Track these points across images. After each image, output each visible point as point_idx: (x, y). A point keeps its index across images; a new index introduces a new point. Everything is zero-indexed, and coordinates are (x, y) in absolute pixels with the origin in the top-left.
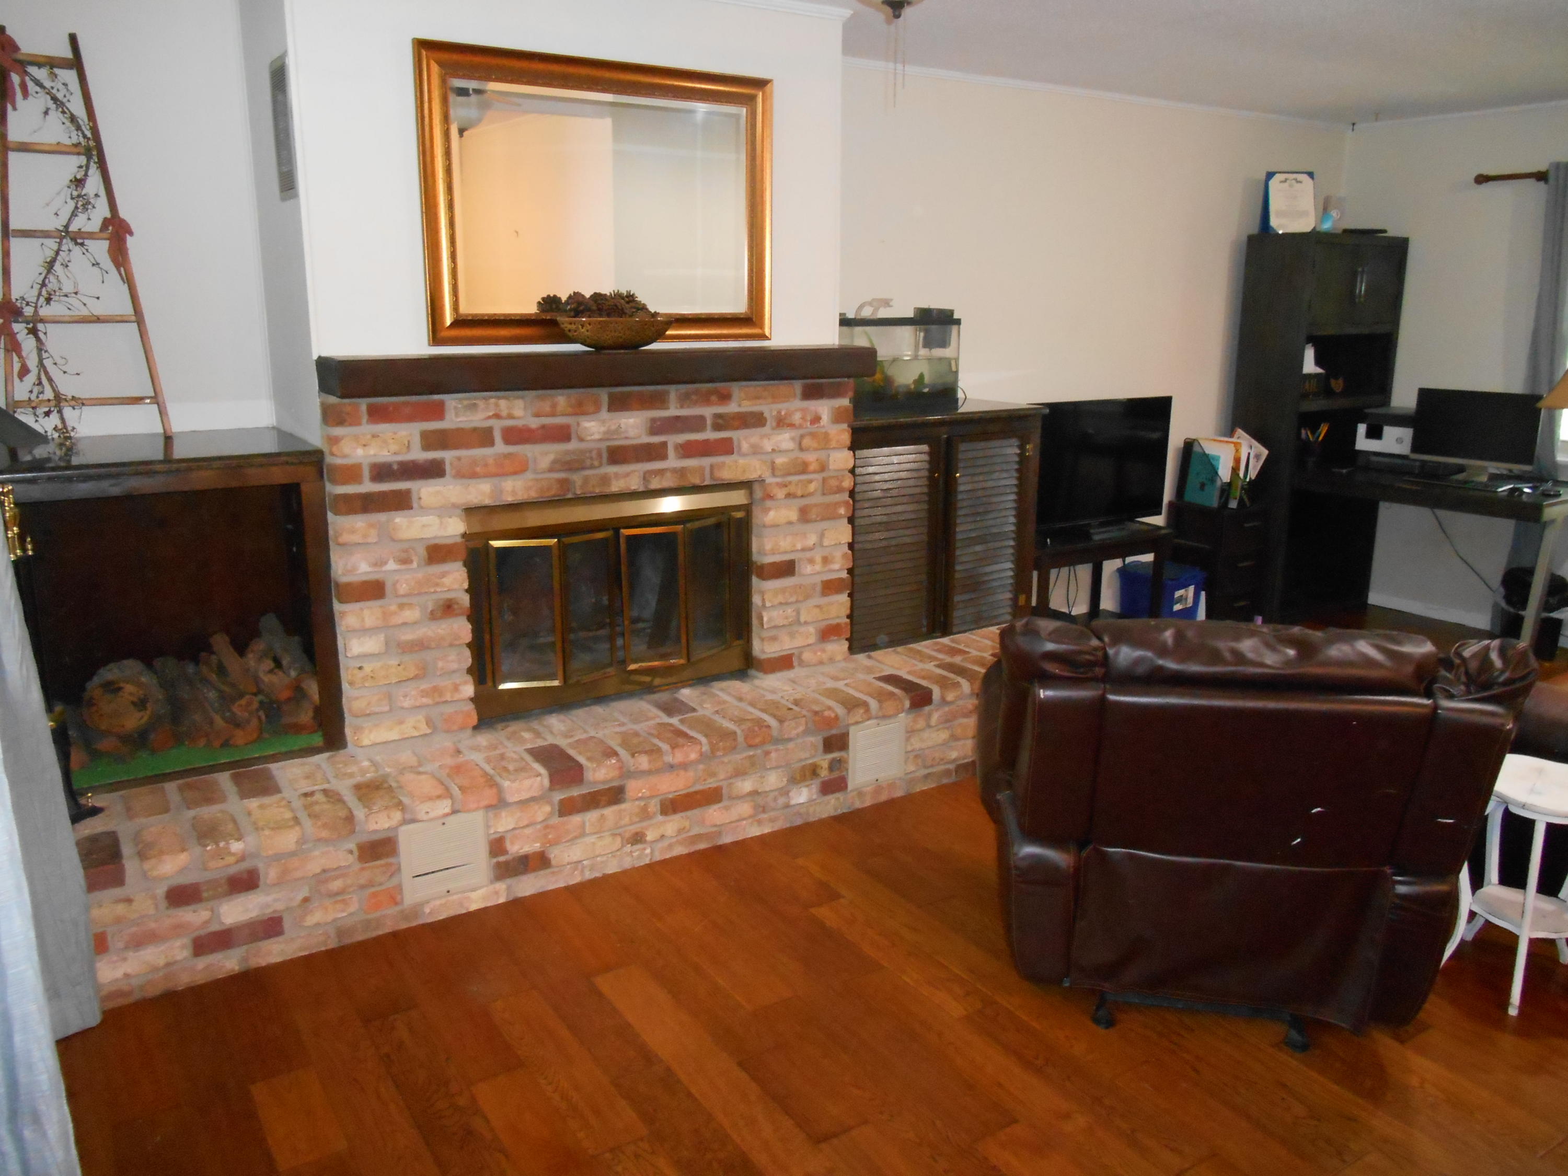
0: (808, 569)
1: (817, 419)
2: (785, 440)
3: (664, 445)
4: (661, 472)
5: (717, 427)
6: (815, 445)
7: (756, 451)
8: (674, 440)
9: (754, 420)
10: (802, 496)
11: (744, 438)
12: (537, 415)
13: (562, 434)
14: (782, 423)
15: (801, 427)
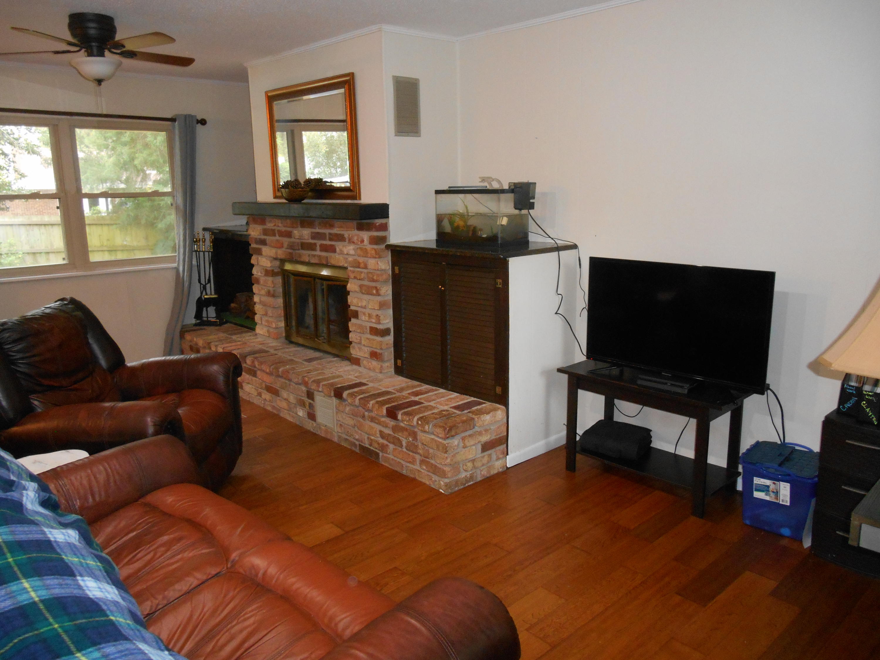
0: (363, 318)
1: (362, 241)
2: (350, 249)
3: (315, 244)
4: (314, 256)
5: (331, 240)
6: (362, 254)
7: (342, 253)
8: (319, 242)
9: (340, 238)
10: (359, 279)
11: (339, 246)
12: (285, 227)
13: (289, 235)
14: (351, 241)
15: (357, 244)
